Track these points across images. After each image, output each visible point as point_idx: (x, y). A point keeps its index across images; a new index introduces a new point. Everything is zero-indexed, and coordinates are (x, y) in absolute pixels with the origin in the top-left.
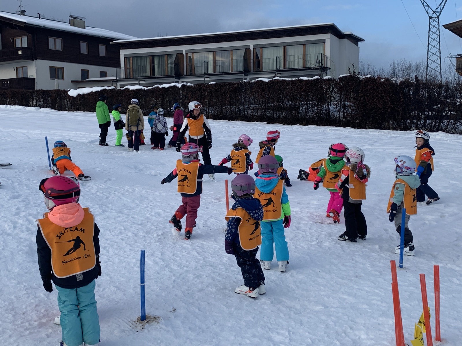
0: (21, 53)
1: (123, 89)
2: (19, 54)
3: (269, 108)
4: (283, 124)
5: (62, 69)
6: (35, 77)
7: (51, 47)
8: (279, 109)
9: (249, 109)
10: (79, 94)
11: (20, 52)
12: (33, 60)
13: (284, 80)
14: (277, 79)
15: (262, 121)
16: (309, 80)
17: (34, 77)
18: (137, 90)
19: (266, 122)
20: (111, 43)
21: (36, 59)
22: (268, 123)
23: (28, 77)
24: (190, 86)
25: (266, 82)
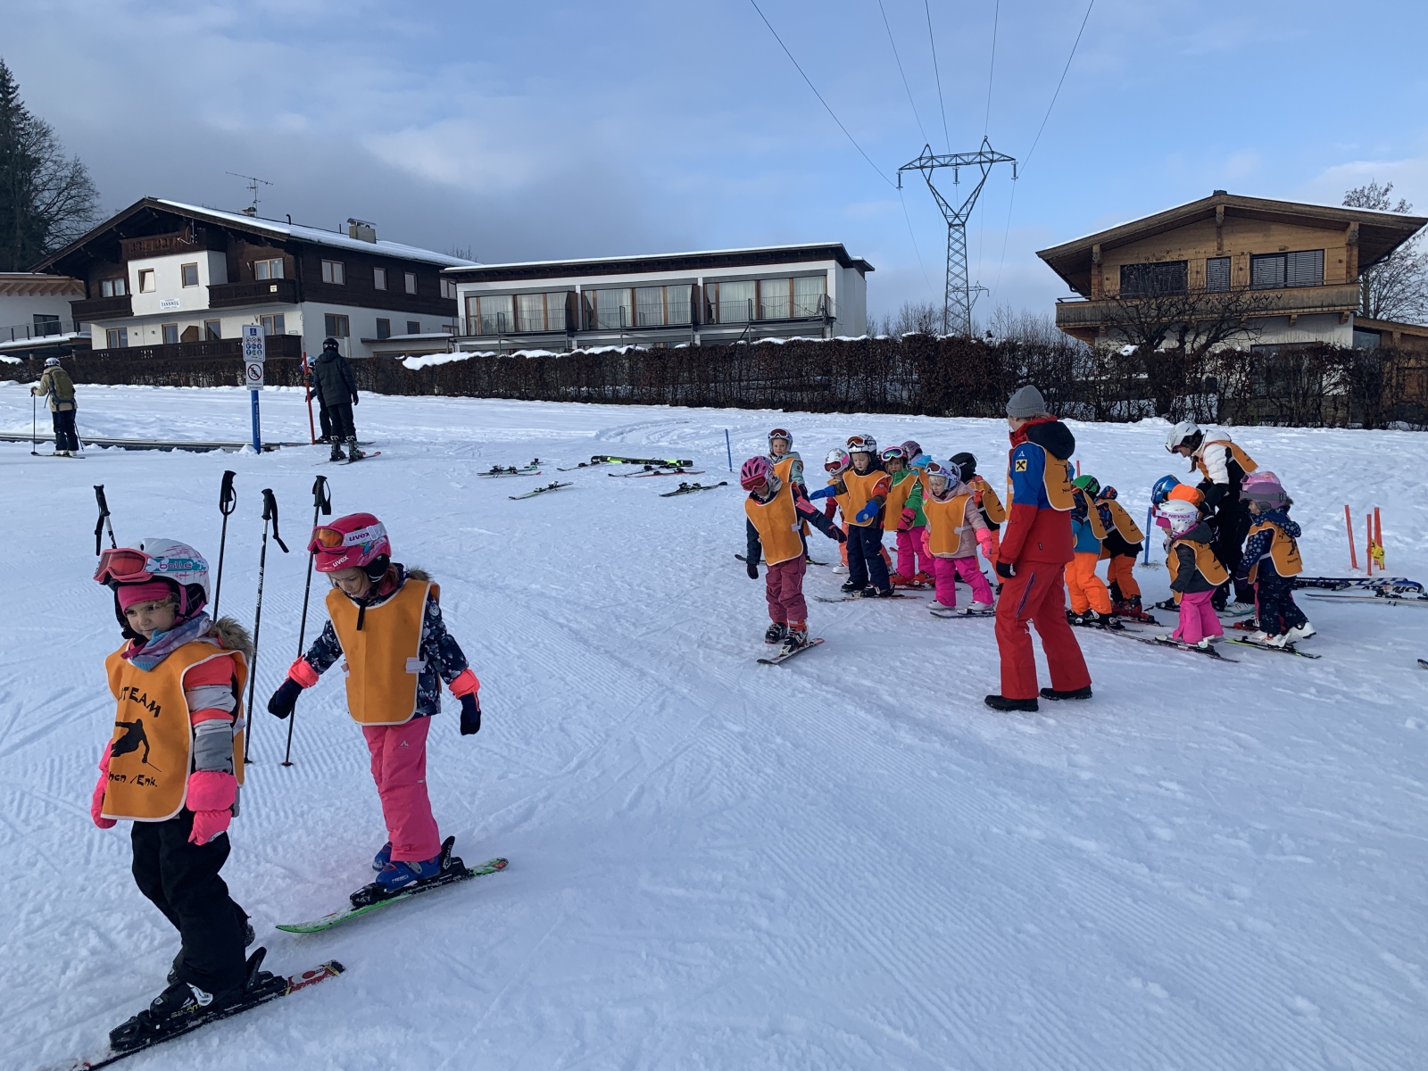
0: (276, 290)
1: (513, 356)
2: (272, 291)
3: (784, 388)
4: (812, 412)
5: (345, 319)
6: (301, 333)
7: (326, 278)
8: (802, 388)
9: (748, 388)
10: (425, 366)
11: (274, 289)
12: (297, 303)
13: (809, 341)
14: (798, 340)
15: (774, 406)
16: (852, 341)
17: (299, 334)
18: (540, 357)
19: (781, 410)
20: (441, 271)
21: (303, 301)
22: (784, 411)
23: (287, 333)
24: (640, 351)
25: (779, 345)
